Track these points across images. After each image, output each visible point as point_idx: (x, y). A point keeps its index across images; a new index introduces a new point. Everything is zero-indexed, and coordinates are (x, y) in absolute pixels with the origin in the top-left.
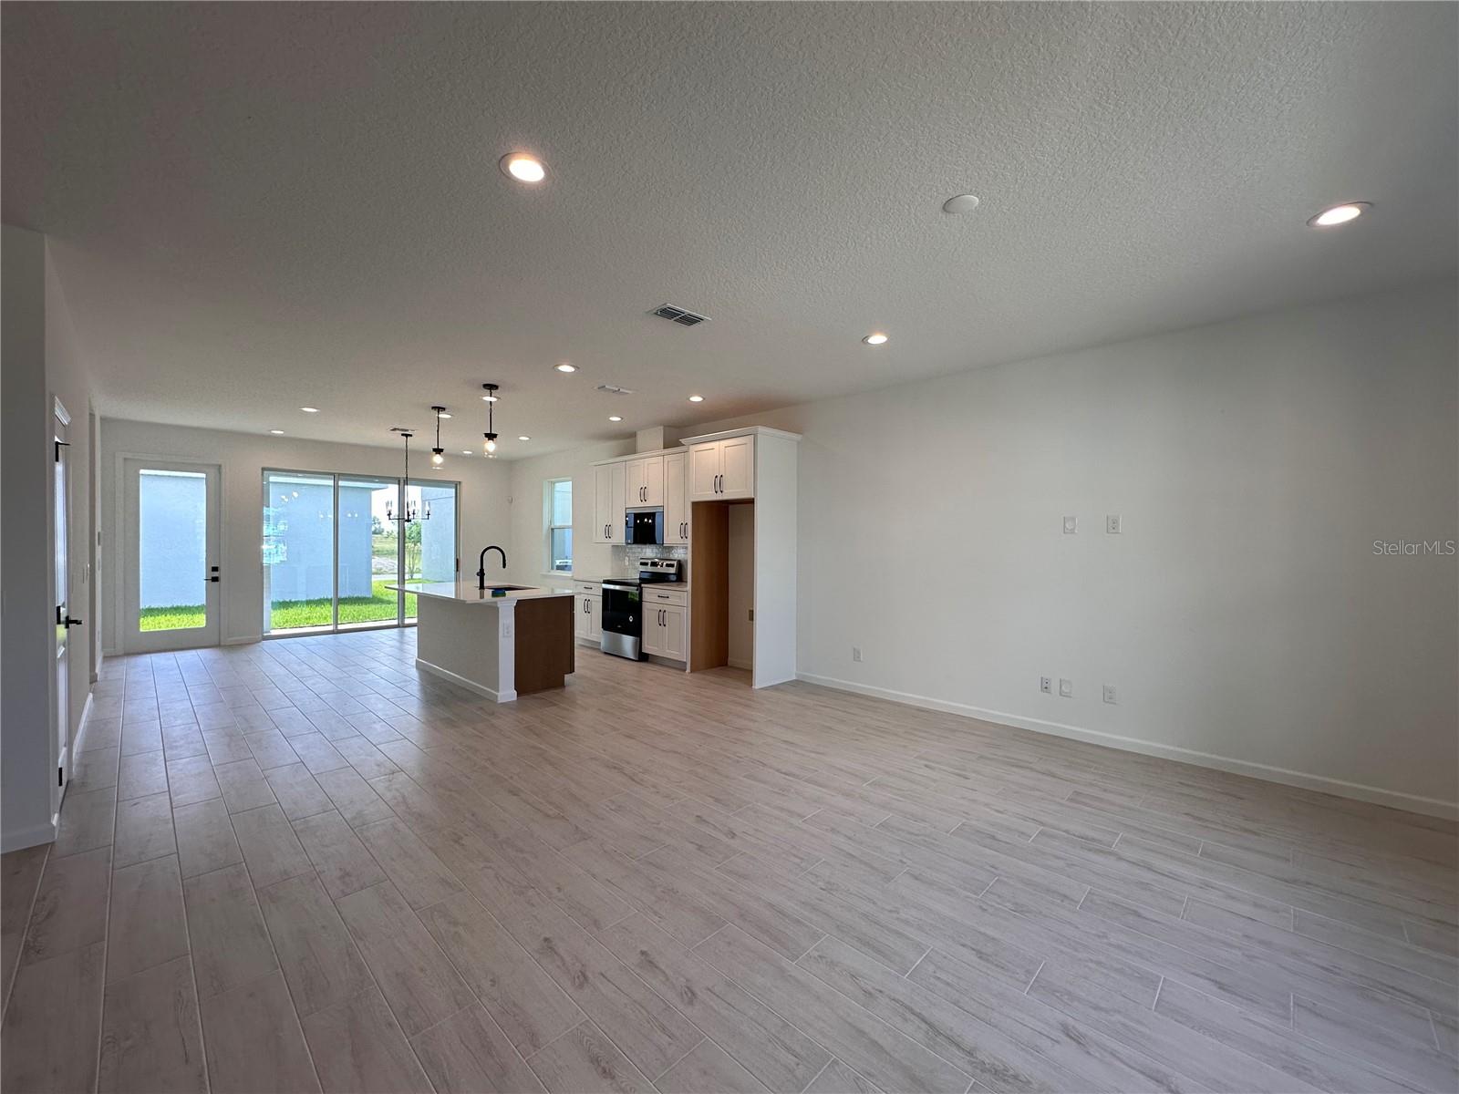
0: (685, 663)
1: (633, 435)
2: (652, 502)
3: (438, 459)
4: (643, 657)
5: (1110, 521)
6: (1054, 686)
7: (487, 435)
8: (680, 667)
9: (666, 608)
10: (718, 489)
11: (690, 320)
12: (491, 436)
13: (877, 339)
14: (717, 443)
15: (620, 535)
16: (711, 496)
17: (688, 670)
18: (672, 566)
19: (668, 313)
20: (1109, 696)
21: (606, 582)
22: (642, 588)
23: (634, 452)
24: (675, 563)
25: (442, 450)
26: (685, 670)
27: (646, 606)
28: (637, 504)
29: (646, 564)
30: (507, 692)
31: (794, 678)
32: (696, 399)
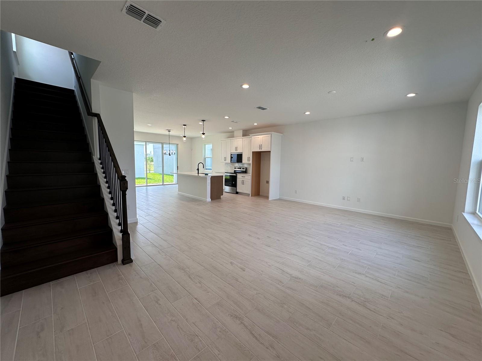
0: (250, 194)
1: (233, 132)
2: (239, 151)
3: (184, 139)
4: (237, 193)
5: (362, 159)
6: (346, 198)
7: (202, 134)
8: (248, 195)
9: (244, 180)
10: (260, 148)
11: (264, 109)
12: (203, 134)
13: (308, 113)
14: (260, 136)
15: (229, 160)
16: (258, 150)
17: (250, 196)
18: (244, 169)
19: (259, 108)
20: (359, 200)
21: (225, 173)
22: (237, 175)
23: (233, 137)
24: (245, 168)
25: (186, 136)
26: (249, 196)
27: (238, 180)
28: (234, 152)
29: (236, 168)
30: (209, 199)
31: (278, 198)
32: (256, 124)
